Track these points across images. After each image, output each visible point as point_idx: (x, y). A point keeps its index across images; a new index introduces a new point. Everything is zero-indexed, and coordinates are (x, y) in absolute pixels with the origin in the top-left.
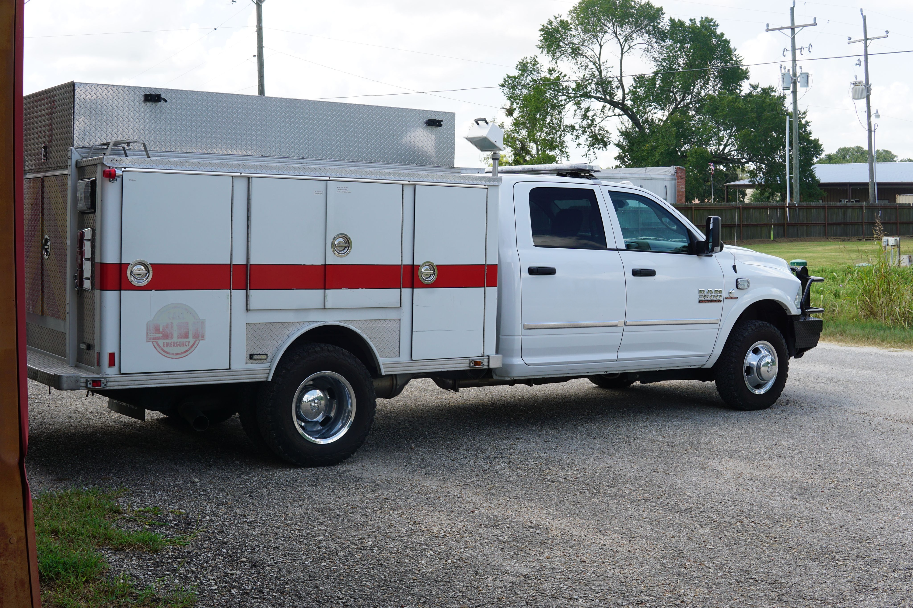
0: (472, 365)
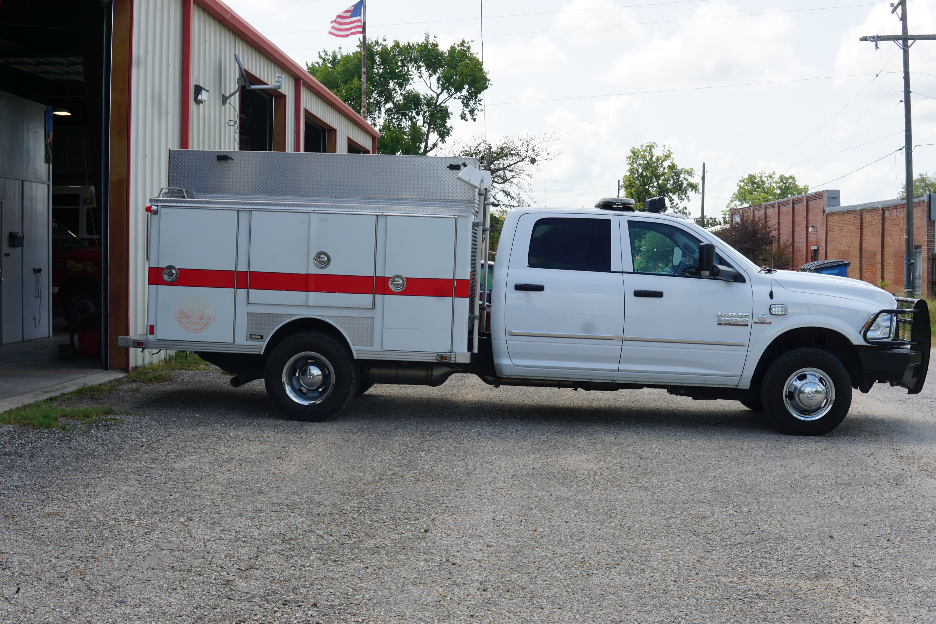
0: (438, 358)
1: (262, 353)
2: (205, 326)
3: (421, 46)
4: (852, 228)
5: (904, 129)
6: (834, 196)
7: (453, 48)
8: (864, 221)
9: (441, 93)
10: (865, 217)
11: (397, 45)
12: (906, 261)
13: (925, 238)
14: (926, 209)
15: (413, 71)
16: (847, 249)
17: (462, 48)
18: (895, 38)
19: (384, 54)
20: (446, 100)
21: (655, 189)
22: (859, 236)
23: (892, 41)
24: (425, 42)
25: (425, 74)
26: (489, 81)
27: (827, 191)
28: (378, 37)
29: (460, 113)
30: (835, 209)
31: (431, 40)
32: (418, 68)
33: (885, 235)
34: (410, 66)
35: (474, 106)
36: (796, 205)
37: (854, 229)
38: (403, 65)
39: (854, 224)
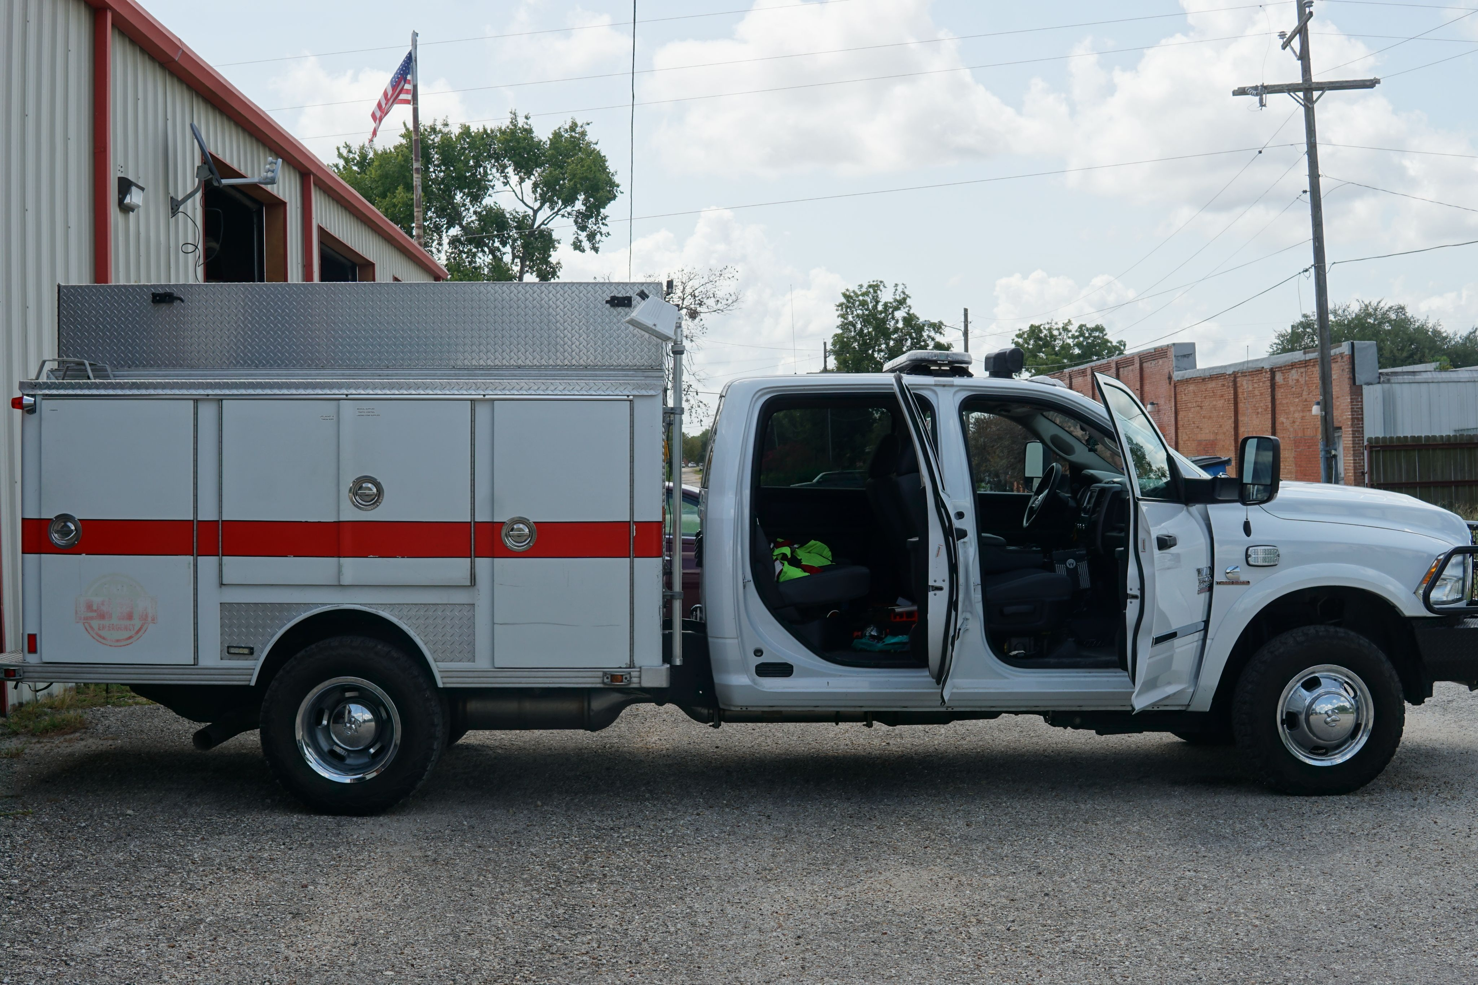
0: (606, 680)
1: (253, 683)
2: (137, 632)
3: (503, 133)
4: (1220, 403)
5: (1311, 237)
6: (1186, 353)
7: (557, 135)
8: (1240, 390)
9: (540, 208)
10: (1242, 385)
11: (466, 131)
12: (1323, 453)
13: (1348, 415)
14: (1347, 367)
15: (494, 173)
16: (1212, 437)
17: (573, 134)
18: (1290, 89)
19: (447, 148)
20: (549, 219)
21: (882, 354)
22: (1232, 415)
23: (1286, 94)
24: (511, 127)
25: (514, 179)
26: (618, 186)
27: (1174, 344)
28: (435, 120)
29: (572, 239)
30: (1188, 374)
31: (521, 122)
32: (502, 169)
33: (1277, 411)
34: (489, 167)
35: (595, 227)
36: (1121, 370)
37: (1223, 405)
38: (478, 165)
39: (1222, 396)
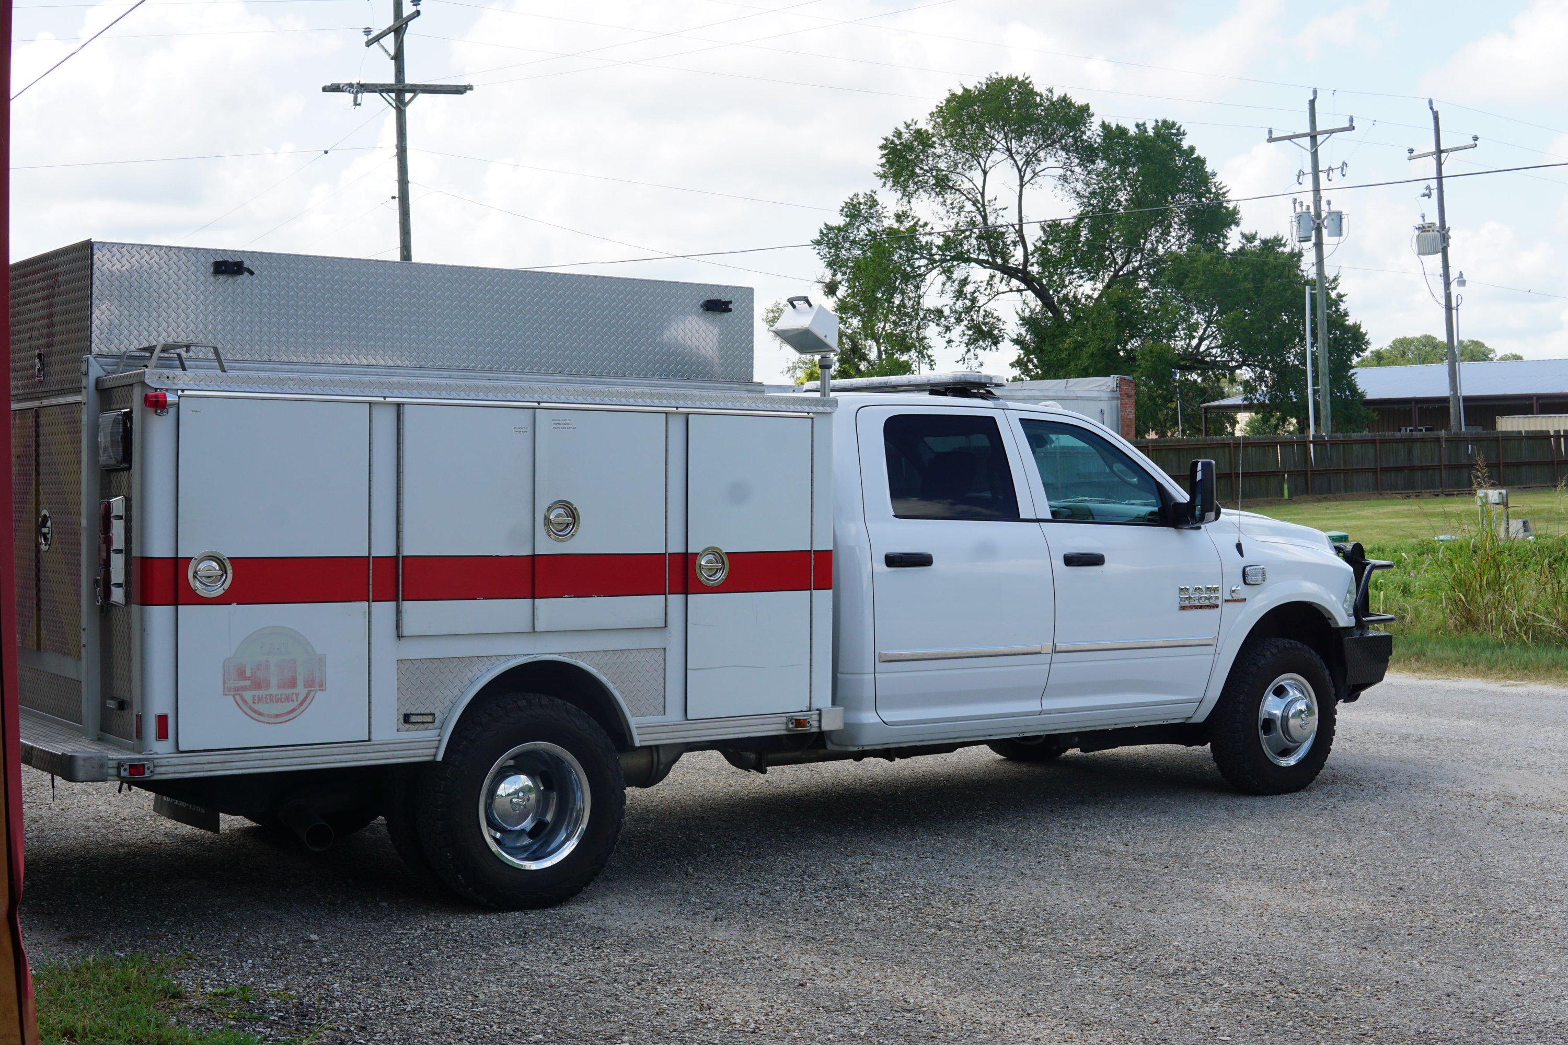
0: (791, 726)
1: (440, 758)
18: (383, 89)
